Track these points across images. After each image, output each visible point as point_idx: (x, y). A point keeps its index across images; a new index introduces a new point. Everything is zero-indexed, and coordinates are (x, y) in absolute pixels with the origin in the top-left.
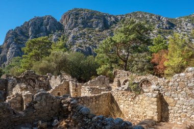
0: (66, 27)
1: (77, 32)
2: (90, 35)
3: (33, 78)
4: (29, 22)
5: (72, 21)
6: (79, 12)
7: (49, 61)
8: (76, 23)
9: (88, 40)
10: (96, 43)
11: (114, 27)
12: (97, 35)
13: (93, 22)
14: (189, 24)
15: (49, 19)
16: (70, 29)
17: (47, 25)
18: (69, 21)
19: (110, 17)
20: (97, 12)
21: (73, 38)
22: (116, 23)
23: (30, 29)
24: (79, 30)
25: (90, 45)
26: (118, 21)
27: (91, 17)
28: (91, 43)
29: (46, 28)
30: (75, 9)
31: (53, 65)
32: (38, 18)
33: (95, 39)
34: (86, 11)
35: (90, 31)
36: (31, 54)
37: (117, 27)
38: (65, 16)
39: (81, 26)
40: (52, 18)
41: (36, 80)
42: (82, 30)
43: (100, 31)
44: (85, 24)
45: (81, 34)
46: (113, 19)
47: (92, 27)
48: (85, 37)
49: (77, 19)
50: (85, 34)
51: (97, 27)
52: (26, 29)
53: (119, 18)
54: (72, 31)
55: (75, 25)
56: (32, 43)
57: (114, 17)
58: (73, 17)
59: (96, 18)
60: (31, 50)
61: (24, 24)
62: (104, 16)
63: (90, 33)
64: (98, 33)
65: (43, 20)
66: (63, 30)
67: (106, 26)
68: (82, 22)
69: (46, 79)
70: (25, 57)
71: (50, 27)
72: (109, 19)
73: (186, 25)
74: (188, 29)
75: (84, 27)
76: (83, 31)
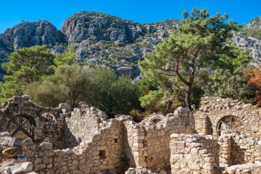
0: (71, 39)
1: (87, 46)
2: (107, 51)
3: (29, 114)
4: (14, 29)
5: (80, 29)
6: (90, 17)
7: (55, 82)
8: (86, 32)
9: (104, 57)
10: (115, 63)
11: (141, 41)
12: (117, 51)
13: (110, 32)
14: (242, 40)
15: (44, 25)
16: (77, 42)
17: (42, 35)
18: (76, 29)
19: (135, 26)
20: (116, 17)
21: (82, 54)
22: (144, 35)
23: (16, 40)
24: (90, 44)
25: (107, 65)
26: (146, 33)
27: (108, 25)
28: (108, 62)
29: (41, 39)
30: (84, 12)
31: (64, 89)
32: (28, 24)
33: (114, 57)
34: (101, 15)
35: (106, 45)
36: (19, 73)
37: (145, 41)
38: (69, 22)
39: (93, 37)
40: (49, 24)
41: (37, 119)
42: (95, 43)
43: (120, 45)
44: (99, 35)
45: (93, 49)
46: (139, 29)
47: (110, 40)
48: (99, 54)
49: (87, 26)
50: (99, 50)
51: (116, 39)
52: (9, 40)
53: (148, 28)
54: (80, 44)
55: (84, 35)
56: (20, 56)
57: (140, 26)
58: (80, 24)
59: (114, 26)
60: (18, 68)
61: (5, 33)
62: (126, 25)
63: (106, 48)
64: (118, 49)
65: (36, 27)
66: (67, 42)
67: (130, 39)
68: (95, 31)
69: (57, 116)
70: (8, 80)
71: (46, 37)
72: (133, 28)
73: (238, 40)
74: (240, 46)
75: (98, 40)
76: (97, 44)
